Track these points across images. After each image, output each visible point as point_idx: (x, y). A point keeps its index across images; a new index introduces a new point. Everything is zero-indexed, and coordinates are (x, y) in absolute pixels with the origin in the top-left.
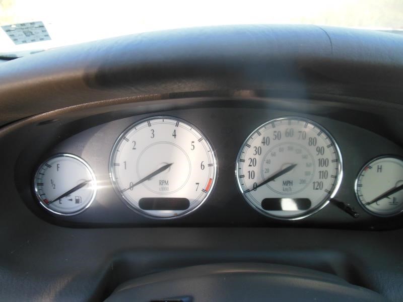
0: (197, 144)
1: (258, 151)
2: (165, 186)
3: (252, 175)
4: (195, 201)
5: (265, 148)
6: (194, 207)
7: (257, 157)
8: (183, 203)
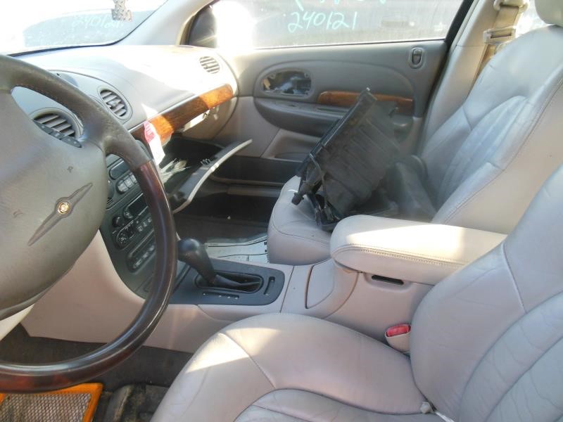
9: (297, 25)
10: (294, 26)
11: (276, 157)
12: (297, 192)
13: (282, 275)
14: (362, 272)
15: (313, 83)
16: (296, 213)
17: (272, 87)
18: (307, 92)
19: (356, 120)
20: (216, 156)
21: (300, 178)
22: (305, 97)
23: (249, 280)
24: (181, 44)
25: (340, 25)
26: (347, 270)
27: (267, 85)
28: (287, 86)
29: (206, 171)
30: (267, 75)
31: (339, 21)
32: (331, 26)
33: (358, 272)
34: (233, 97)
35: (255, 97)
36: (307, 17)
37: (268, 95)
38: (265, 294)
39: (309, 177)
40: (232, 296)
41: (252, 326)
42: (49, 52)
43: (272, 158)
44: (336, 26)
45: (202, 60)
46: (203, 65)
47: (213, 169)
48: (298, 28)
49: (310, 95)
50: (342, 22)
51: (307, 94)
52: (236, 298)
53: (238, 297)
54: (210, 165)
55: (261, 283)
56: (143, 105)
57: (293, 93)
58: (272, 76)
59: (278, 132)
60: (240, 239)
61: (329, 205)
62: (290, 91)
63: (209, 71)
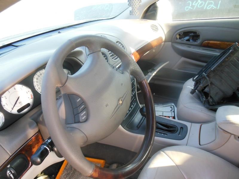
0: (22, 88)
1: (37, 82)
2: (21, 103)
3: (39, 88)
4: (31, 102)
5: (38, 80)
6: (31, 104)
7: (38, 83)
8: (28, 105)
9: (190, 7)
10: (188, 8)
11: (178, 69)
12: (193, 88)
13: (186, 127)
14: (233, 134)
15: (201, 37)
16: (192, 98)
17: (180, 38)
18: (197, 41)
19: (229, 58)
20: (155, 68)
21: (194, 82)
22: (196, 43)
23: (171, 127)
24: (141, 18)
25: (211, 7)
26: (224, 132)
27: (178, 37)
28: (187, 38)
29: (151, 75)
30: (179, 33)
31: (211, 5)
32: (206, 7)
33: (231, 134)
34: (162, 42)
35: (172, 42)
36: (195, 3)
37: (179, 42)
38: (179, 134)
39: (202, 83)
40: (159, 132)
41: (176, 150)
42: (89, 23)
43: (177, 70)
44: (209, 7)
45: (152, 26)
46: (152, 28)
47: (154, 74)
48: (190, 9)
49: (199, 42)
50: (212, 6)
51: (197, 42)
52: (166, 135)
53: (167, 134)
54: (152, 73)
55: (177, 129)
56: (130, 48)
57: (190, 41)
58: (181, 33)
59: (181, 58)
60: (159, 104)
61: (211, 97)
62: (188, 40)
63: (154, 31)
